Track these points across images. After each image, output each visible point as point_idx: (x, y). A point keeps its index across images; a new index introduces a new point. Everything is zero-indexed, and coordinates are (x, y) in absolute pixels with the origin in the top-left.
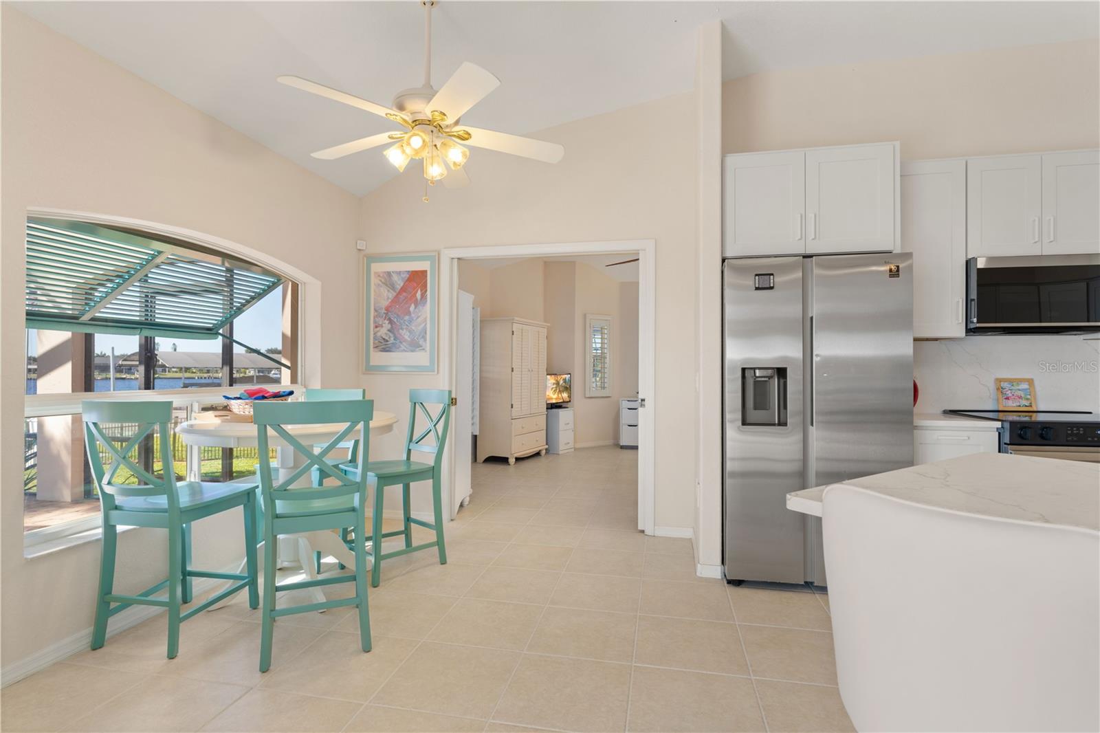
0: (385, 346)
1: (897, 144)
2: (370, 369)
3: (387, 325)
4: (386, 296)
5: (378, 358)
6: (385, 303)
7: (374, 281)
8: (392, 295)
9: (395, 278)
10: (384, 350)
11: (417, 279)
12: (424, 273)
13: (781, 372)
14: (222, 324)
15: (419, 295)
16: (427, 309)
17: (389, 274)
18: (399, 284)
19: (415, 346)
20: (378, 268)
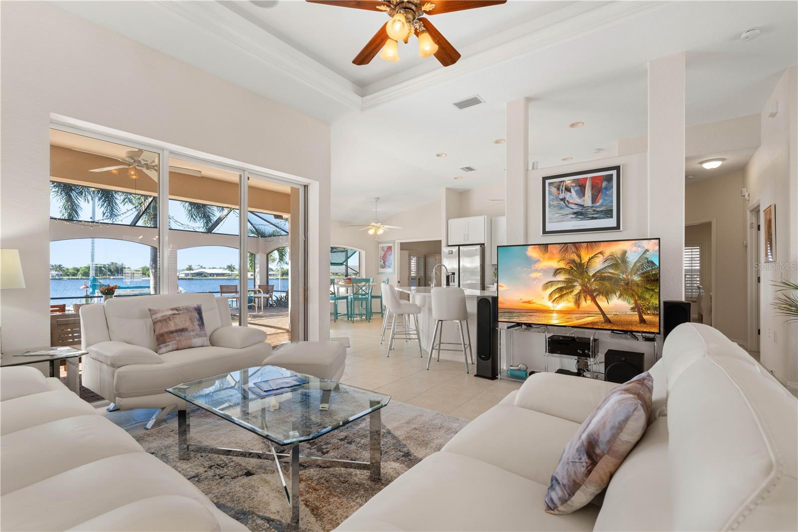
0: (383, 267)
1: (486, 216)
2: (379, 273)
3: (383, 261)
4: (383, 253)
5: (381, 270)
6: (382, 255)
7: (380, 249)
8: (384, 253)
9: (385, 248)
10: (382, 268)
11: (390, 248)
12: (391, 247)
13: (453, 274)
14: (345, 262)
15: (390, 253)
16: (392, 257)
17: (383, 247)
18: (386, 250)
19: (389, 267)
20: (381, 245)
